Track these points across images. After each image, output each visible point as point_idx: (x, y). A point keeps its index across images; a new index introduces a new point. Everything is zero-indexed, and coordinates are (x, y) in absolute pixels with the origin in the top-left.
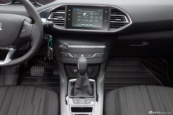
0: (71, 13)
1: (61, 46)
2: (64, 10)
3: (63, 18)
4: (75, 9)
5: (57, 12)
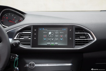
0: (37, 32)
1: (27, 65)
2: (30, 30)
3: (29, 38)
4: (40, 29)
5: (23, 33)
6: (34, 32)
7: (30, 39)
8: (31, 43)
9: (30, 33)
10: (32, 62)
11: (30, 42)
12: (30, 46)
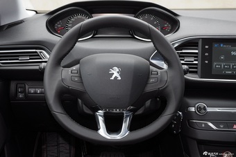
0: (210, 51)
1: (193, 109)
2: (197, 46)
3: (195, 60)
4: (216, 45)
5: (183, 51)
6: (204, 51)
7: (196, 62)
8: (199, 70)
9: (197, 51)
10: (202, 104)
11: (196, 68)
12: (197, 76)
